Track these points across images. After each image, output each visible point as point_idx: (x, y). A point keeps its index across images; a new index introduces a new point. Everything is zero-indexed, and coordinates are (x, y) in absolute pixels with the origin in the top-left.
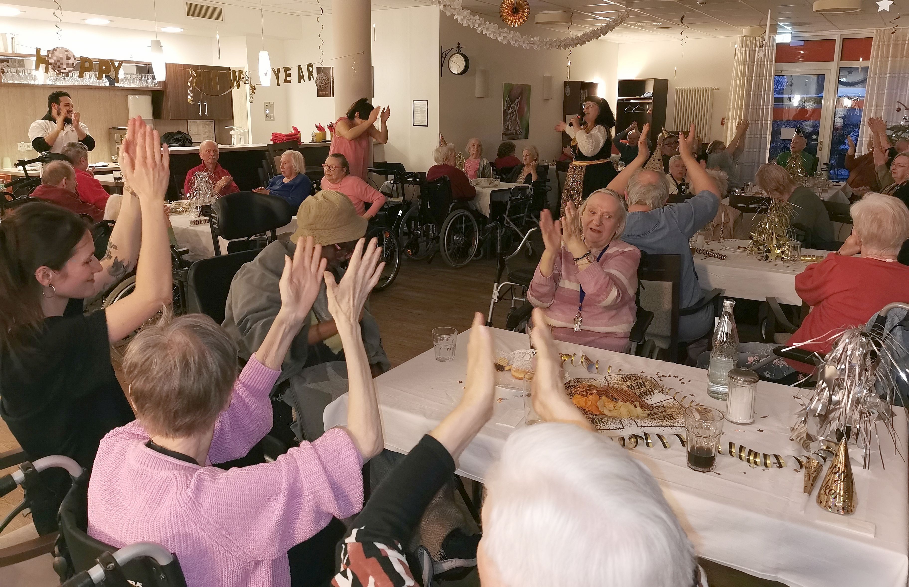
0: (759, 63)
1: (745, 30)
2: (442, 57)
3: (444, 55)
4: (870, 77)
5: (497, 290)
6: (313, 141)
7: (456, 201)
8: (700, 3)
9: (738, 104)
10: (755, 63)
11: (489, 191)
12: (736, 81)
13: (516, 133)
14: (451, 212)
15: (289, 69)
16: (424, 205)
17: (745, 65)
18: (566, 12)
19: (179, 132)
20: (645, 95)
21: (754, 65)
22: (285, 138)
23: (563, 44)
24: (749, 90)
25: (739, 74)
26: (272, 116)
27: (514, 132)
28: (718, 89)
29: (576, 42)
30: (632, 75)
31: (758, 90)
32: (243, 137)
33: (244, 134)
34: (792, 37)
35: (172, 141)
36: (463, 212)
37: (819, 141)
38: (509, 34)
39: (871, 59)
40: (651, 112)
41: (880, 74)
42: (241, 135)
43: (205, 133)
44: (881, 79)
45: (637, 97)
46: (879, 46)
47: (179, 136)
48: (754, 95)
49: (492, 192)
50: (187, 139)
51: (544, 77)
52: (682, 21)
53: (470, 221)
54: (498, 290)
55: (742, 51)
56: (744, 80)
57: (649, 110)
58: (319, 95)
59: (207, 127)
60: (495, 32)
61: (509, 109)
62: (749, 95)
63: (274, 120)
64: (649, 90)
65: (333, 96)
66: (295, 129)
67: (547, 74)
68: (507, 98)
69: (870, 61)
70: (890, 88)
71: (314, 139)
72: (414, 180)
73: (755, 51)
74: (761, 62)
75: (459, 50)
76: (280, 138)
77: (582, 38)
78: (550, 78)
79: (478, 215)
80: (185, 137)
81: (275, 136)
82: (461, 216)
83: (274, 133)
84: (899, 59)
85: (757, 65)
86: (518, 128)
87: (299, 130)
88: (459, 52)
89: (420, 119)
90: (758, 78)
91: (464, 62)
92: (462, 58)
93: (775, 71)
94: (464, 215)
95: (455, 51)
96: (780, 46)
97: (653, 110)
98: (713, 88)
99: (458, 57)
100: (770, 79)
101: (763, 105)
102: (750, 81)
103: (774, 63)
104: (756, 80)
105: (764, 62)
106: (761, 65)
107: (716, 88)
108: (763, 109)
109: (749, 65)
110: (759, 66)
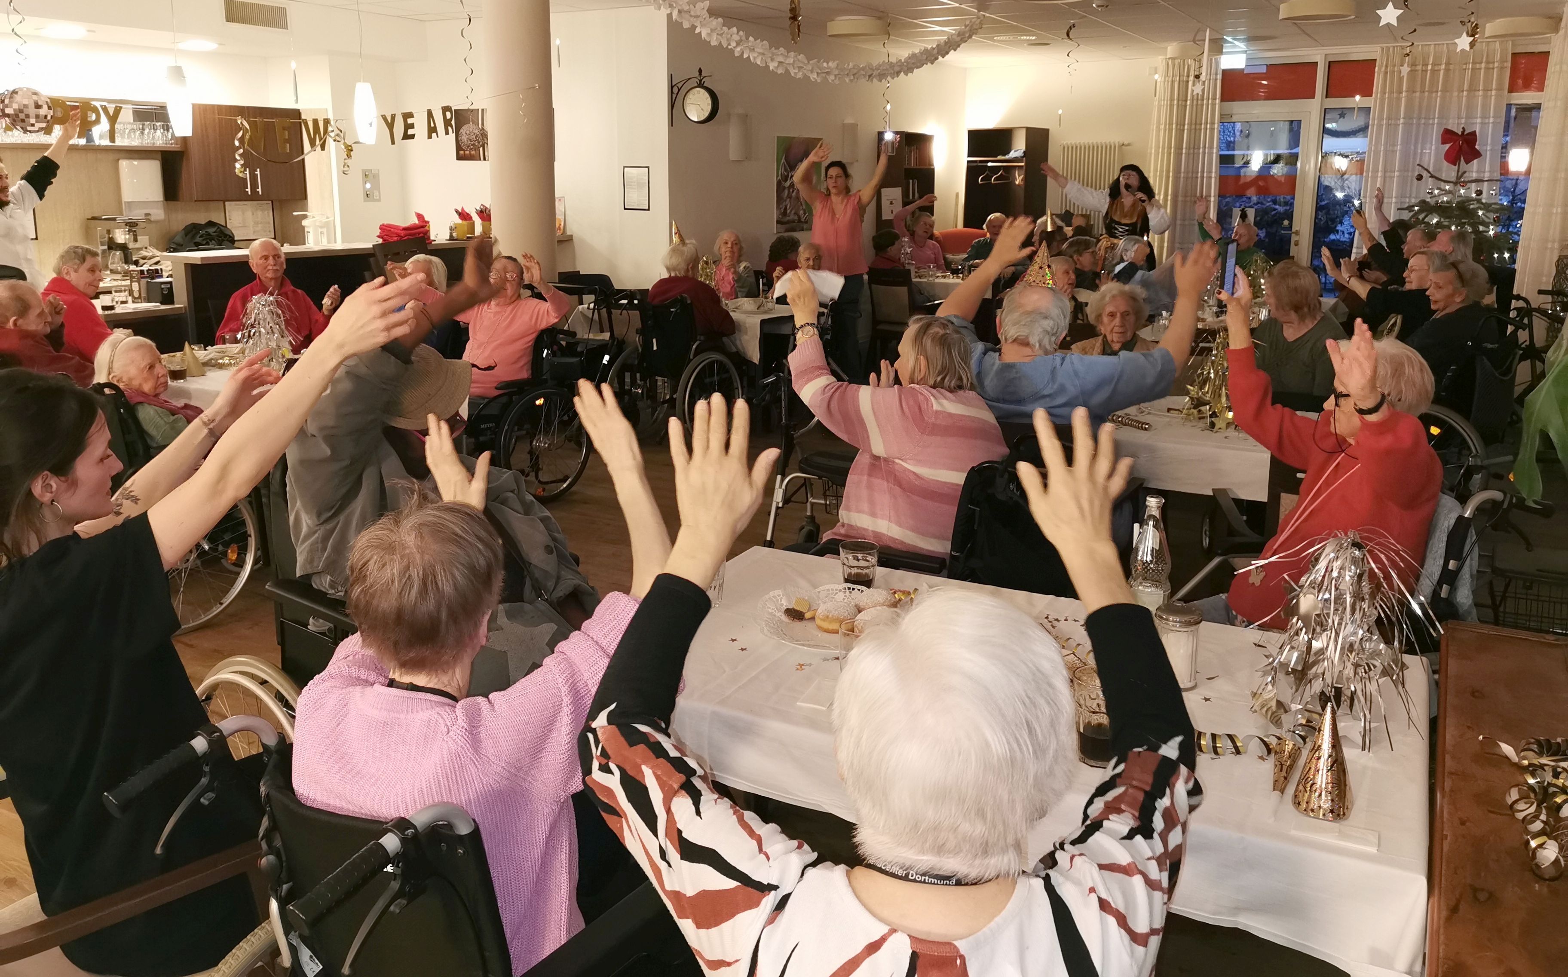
0: (1196, 102)
1: (1172, 49)
2: (672, 93)
3: (675, 90)
4: (1373, 125)
5: (780, 487)
6: (452, 238)
7: (702, 338)
8: (1098, 6)
9: (1162, 171)
10: (1188, 102)
11: (756, 320)
12: (1158, 130)
13: (800, 221)
14: (695, 356)
15: (411, 115)
16: (647, 344)
17: (1172, 106)
18: (879, 18)
19: (211, 224)
20: (1012, 154)
21: (1186, 106)
22: (403, 233)
23: (876, 73)
24: (1179, 147)
25: (1163, 120)
26: (376, 193)
27: (796, 218)
28: (1129, 145)
29: (897, 69)
30: (989, 122)
31: (1194, 146)
32: (325, 230)
33: (328, 226)
34: (1248, 59)
35: (198, 239)
36: (716, 356)
37: (1294, 230)
38: (787, 57)
39: (1374, 95)
40: (1022, 183)
41: (1389, 118)
42: (321, 227)
43: (256, 223)
44: (1392, 127)
45: (1000, 158)
46: (1386, 73)
47: (211, 230)
48: (1188, 154)
49: (763, 322)
50: (226, 235)
51: (844, 126)
52: (1068, 35)
53: (727, 371)
54: (784, 487)
55: (1167, 82)
56: (1171, 130)
57: (1019, 179)
58: (459, 158)
59: (260, 213)
60: (763, 54)
61: (786, 181)
62: (1179, 155)
63: (379, 200)
64: (1019, 147)
65: (485, 159)
66: (420, 216)
67: (849, 120)
68: (783, 160)
69: (1372, 99)
70: (1406, 141)
71: (454, 234)
72: (631, 302)
73: (1188, 82)
74: (1198, 101)
75: (700, 81)
76: (393, 233)
77: (908, 63)
78: (853, 127)
79: (740, 360)
80: (222, 232)
81: (386, 230)
82: (712, 363)
83: (383, 225)
84: (1418, 94)
85: (1192, 105)
86: (801, 212)
87: (426, 219)
88: (701, 85)
89: (636, 198)
90: (1193, 127)
91: (709, 101)
92: (707, 95)
93: (1222, 116)
94: (717, 361)
95: (694, 82)
96: (1228, 75)
97: (1026, 180)
98: (1121, 143)
99: (699, 92)
100: (1212, 129)
101: (1203, 172)
102: (1180, 132)
103: (1218, 101)
104: (1190, 130)
105: (1203, 100)
106: (1197, 105)
107: (1126, 143)
108: (1203, 177)
109: (1178, 106)
110: (1195, 107)
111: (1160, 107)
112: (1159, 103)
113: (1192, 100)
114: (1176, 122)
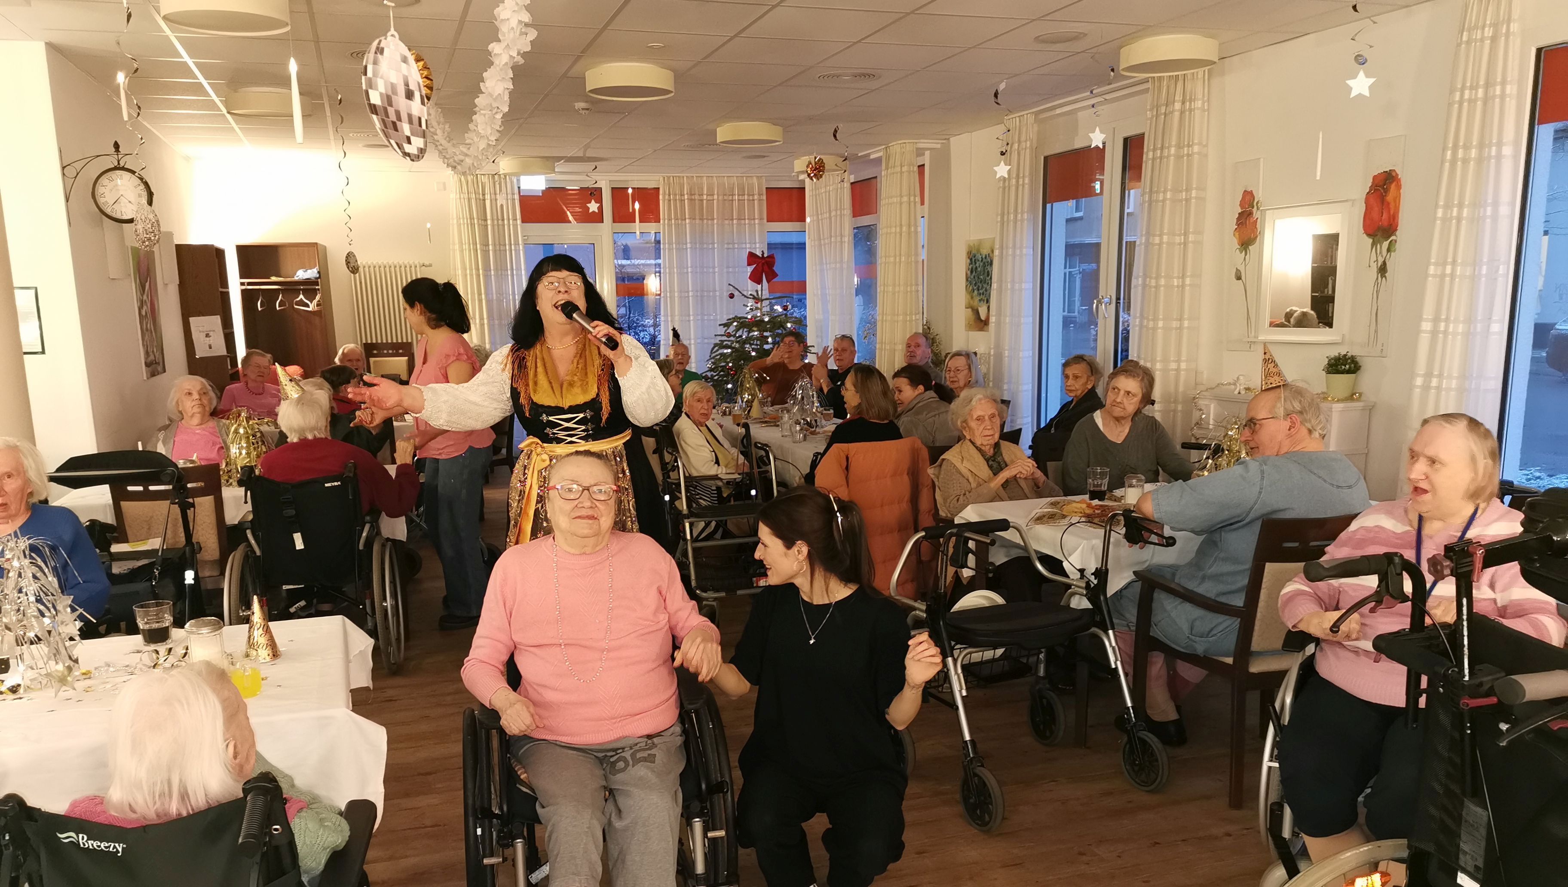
0: (496, 222)
3: (76, 169)
4: (664, 249)
10: (489, 222)
12: (462, 251)
17: (472, 225)
20: (302, 275)
21: (487, 225)
28: (430, 265)
34: (545, 182)
39: (661, 221)
44: (681, 252)
46: (670, 201)
48: (497, 276)
55: (462, 200)
61: (143, 307)
68: (138, 280)
69: (660, 226)
73: (484, 200)
74: (498, 220)
78: (169, 237)
85: (493, 226)
90: (498, 248)
93: (524, 237)
96: (526, 197)
98: (421, 263)
100: (517, 248)
102: (486, 253)
103: (519, 222)
104: (495, 251)
105: (503, 220)
106: (498, 225)
107: (427, 263)
109: (479, 225)
110: (496, 227)
111: (459, 225)
112: (457, 222)
113: (493, 220)
114: (480, 242)
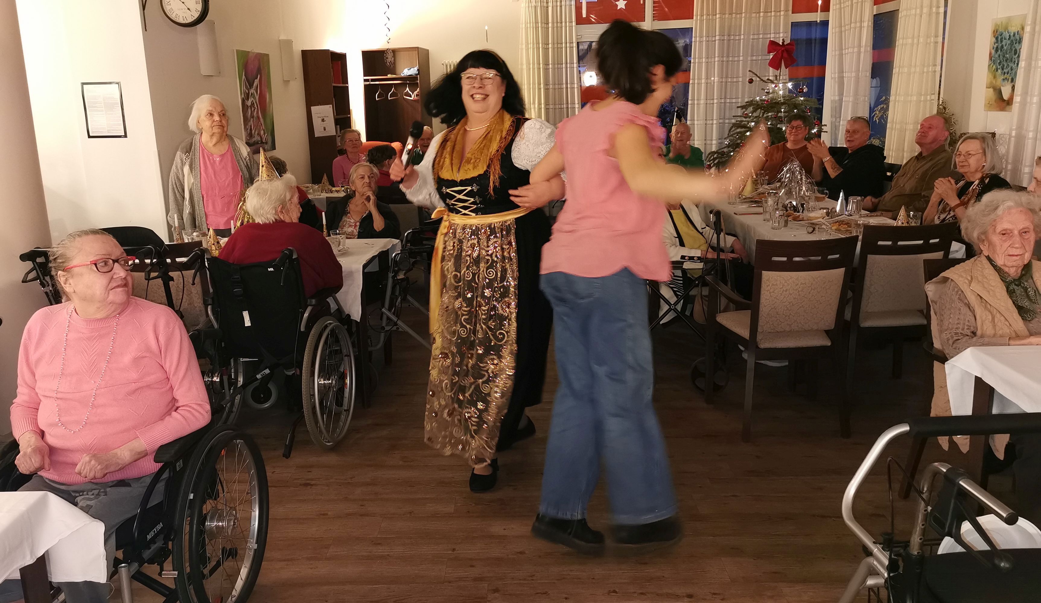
0: (555, 24)
4: (695, 42)
7: (314, 301)
9: (534, 84)
10: (550, 25)
11: (360, 265)
12: (527, 50)
13: (262, 142)
17: (537, 28)
20: (407, 73)
24: (546, 64)
25: (530, 40)
27: (259, 139)
39: (694, 18)
41: (707, 36)
44: (710, 43)
45: (389, 76)
48: (554, 69)
49: (363, 265)
51: (280, 40)
55: (530, 8)
57: (413, 95)
61: (248, 99)
62: (546, 70)
67: (288, 36)
68: (244, 77)
69: (694, 21)
73: (548, 7)
74: (557, 23)
78: (289, 43)
85: (553, 28)
90: (556, 46)
93: (576, 36)
100: (571, 48)
101: (567, 83)
102: (546, 50)
103: (574, 24)
104: (553, 48)
105: (561, 23)
106: (557, 27)
108: (567, 88)
109: (542, 28)
110: (555, 29)
111: (526, 29)
112: (525, 25)
113: (553, 23)
114: (542, 41)
